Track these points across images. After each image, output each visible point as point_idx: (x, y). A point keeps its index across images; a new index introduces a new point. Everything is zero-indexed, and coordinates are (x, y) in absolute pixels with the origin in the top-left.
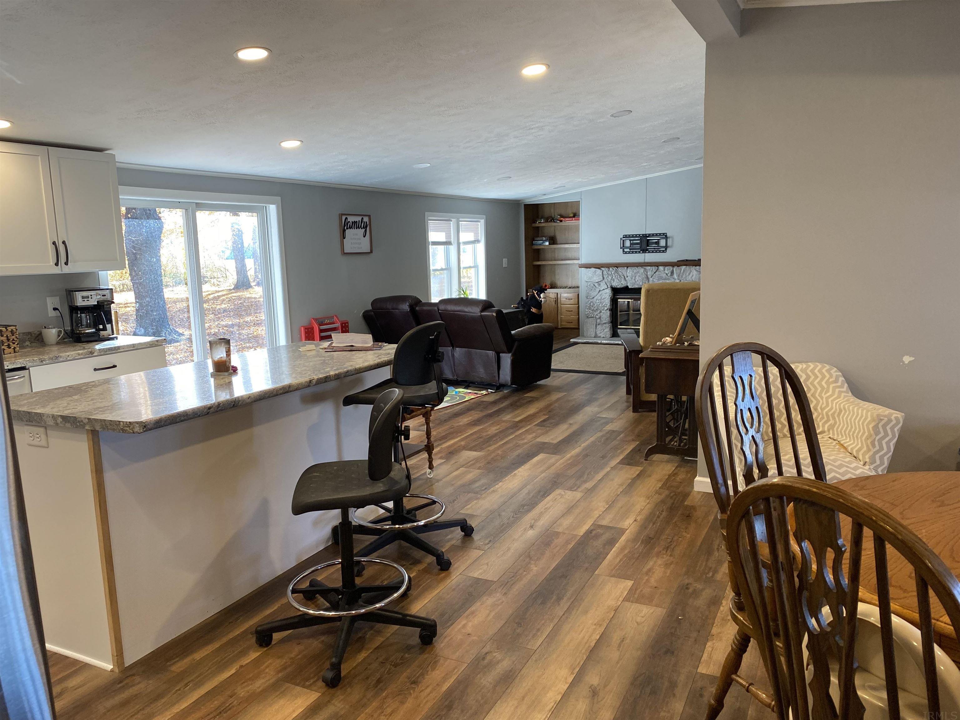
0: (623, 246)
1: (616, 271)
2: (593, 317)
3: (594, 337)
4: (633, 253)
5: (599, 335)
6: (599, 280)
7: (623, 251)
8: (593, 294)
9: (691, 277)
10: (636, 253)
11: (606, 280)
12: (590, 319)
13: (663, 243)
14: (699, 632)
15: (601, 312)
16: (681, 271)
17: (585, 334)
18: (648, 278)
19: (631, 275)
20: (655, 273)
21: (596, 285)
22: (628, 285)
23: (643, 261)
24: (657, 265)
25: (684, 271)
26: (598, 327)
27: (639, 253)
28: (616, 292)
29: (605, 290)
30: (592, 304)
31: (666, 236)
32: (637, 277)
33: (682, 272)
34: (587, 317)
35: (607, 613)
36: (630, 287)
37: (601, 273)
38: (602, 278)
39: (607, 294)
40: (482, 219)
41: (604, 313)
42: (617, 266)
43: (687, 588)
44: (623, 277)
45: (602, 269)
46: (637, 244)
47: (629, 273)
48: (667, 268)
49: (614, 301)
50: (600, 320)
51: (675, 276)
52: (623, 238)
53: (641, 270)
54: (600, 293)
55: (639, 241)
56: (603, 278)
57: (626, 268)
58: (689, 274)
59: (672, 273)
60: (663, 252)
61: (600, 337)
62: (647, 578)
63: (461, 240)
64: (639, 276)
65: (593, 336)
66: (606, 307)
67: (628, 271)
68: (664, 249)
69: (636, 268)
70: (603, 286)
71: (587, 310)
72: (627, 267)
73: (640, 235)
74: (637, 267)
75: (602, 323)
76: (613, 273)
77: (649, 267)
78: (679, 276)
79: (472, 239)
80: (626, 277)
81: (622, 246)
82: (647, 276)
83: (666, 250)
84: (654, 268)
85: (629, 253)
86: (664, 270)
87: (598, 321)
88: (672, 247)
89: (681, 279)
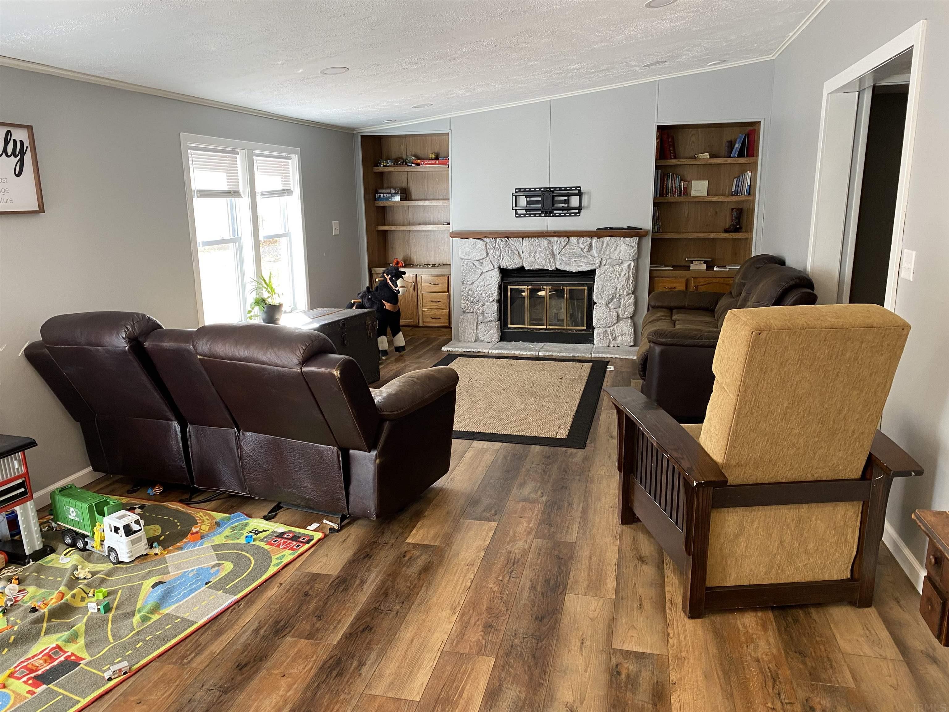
0: (516, 206)
1: (507, 244)
2: (472, 312)
3: (475, 342)
4: (530, 216)
5: (482, 338)
6: (482, 258)
7: (516, 213)
8: (472, 277)
9: (618, 255)
10: (535, 216)
11: (491, 257)
12: (469, 315)
13: (574, 201)
15: (484, 305)
16: (602, 245)
17: (461, 337)
18: (553, 254)
19: (528, 250)
20: (565, 246)
21: (477, 264)
22: (524, 264)
23: (545, 229)
24: (568, 235)
25: (607, 244)
26: (479, 327)
27: (540, 216)
28: (507, 274)
29: (490, 272)
30: (470, 292)
31: (580, 190)
32: (537, 254)
33: (605, 246)
34: (464, 312)
36: (527, 268)
37: (484, 247)
38: (485, 254)
39: (494, 278)
40: (294, 153)
41: (488, 306)
42: (508, 235)
44: (516, 253)
45: (485, 239)
46: (537, 202)
47: (526, 246)
48: (581, 240)
49: (502, 288)
50: (483, 316)
51: (594, 252)
52: (516, 192)
53: (544, 242)
54: (483, 276)
55: (539, 199)
56: (487, 254)
57: (521, 239)
58: (615, 250)
59: (590, 247)
60: (575, 215)
61: (483, 341)
63: (259, 189)
64: (541, 252)
65: (473, 339)
66: (492, 297)
67: (524, 244)
68: (577, 211)
69: (536, 239)
70: (487, 266)
71: (462, 301)
72: (523, 238)
73: (540, 189)
74: (538, 237)
75: (486, 320)
76: (501, 246)
77: (556, 239)
78: (600, 252)
79: (279, 187)
80: (521, 253)
81: (514, 206)
82: (552, 251)
83: (579, 212)
84: (563, 240)
85: (525, 216)
86: (578, 243)
87: (480, 318)
88: (588, 207)
89: (602, 256)
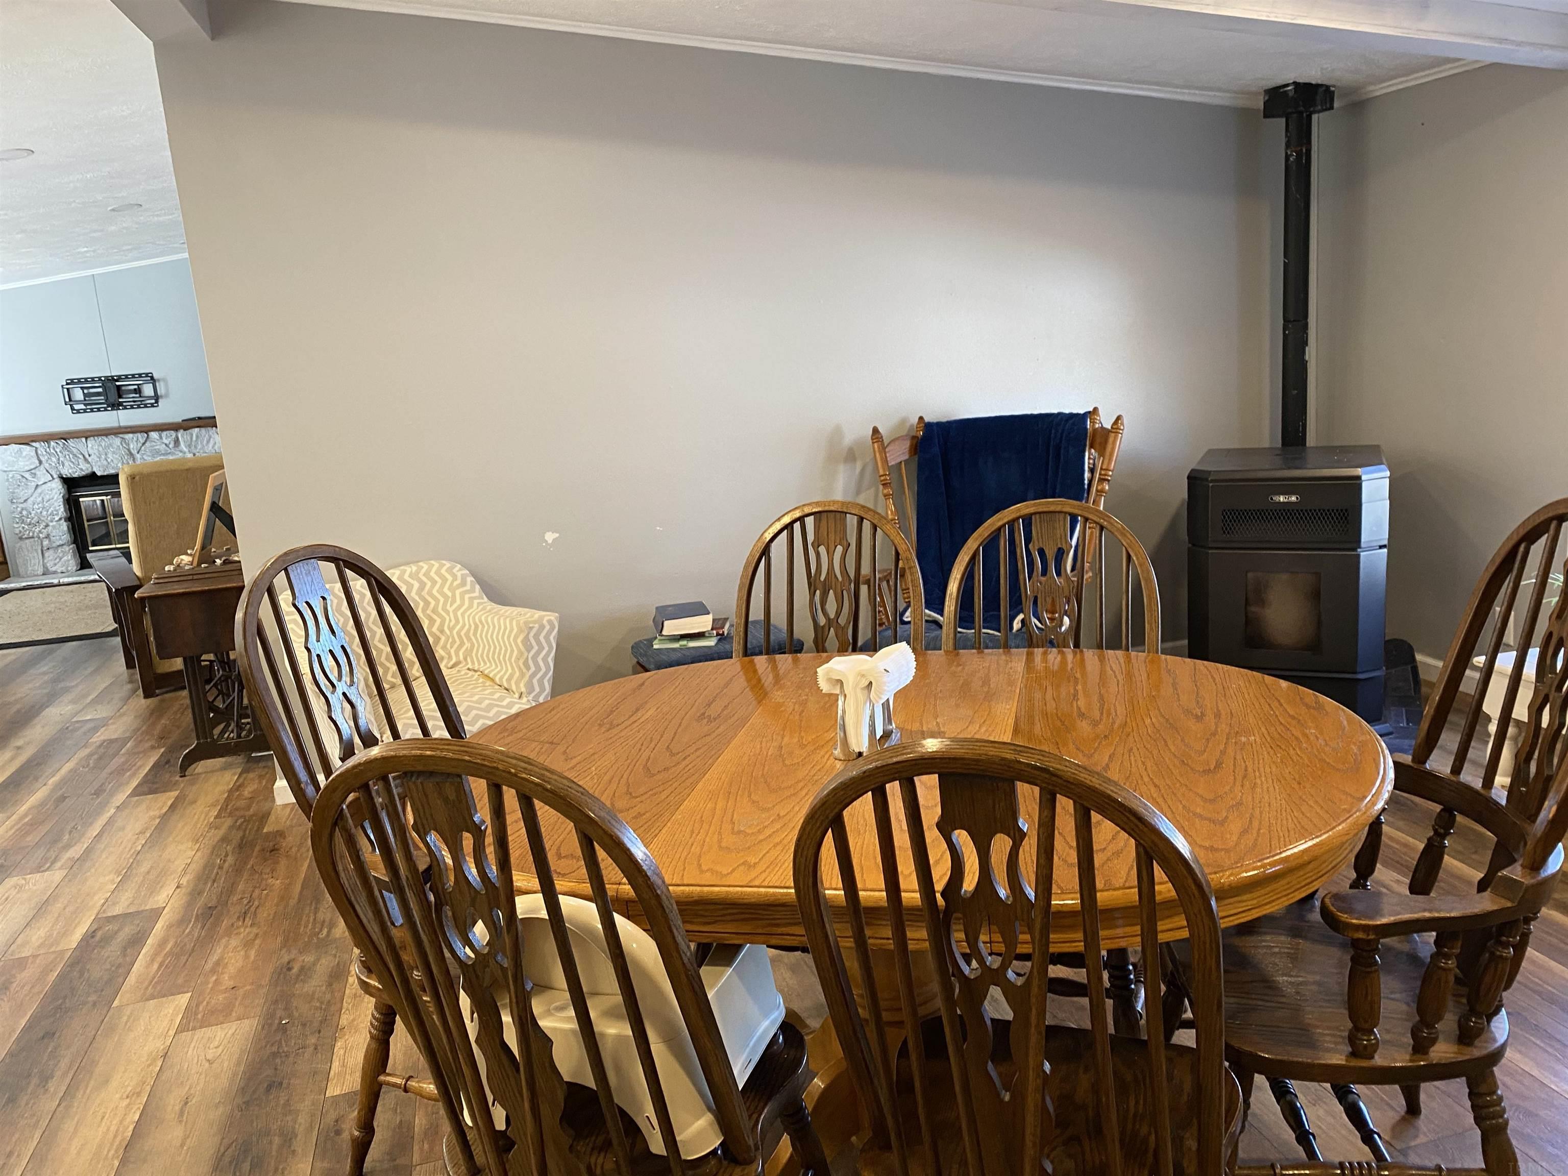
0: (70, 400)
1: (65, 447)
2: (33, 537)
3: (43, 574)
4: (92, 410)
5: (54, 569)
6: (32, 467)
7: (72, 409)
8: (23, 493)
9: (213, 447)
10: (99, 410)
11: (47, 465)
12: (27, 541)
13: (148, 390)
14: (319, 1032)
15: (47, 526)
16: (191, 438)
17: (22, 570)
18: (131, 454)
19: (96, 451)
20: (144, 444)
21: (27, 475)
22: (95, 470)
23: (116, 425)
24: (146, 430)
25: (197, 437)
26: (46, 555)
27: (106, 410)
28: (72, 485)
29: (49, 484)
30: (24, 513)
31: (152, 378)
32: (110, 455)
33: (194, 438)
34: (21, 538)
35: (149, 1066)
36: (99, 474)
37: (33, 453)
38: (37, 462)
39: (57, 491)
41: (54, 527)
42: (65, 437)
43: (289, 969)
44: (81, 456)
45: (34, 444)
46: (98, 394)
47: (92, 448)
48: (164, 434)
49: (72, 503)
50: (50, 540)
51: (183, 446)
52: (67, 384)
53: (116, 441)
54: (39, 490)
55: (100, 390)
56: (40, 462)
57: (84, 440)
58: (208, 442)
59: (177, 441)
60: (152, 406)
61: (55, 572)
62: (214, 978)
64: (114, 453)
65: (40, 571)
66: (57, 514)
67: (90, 445)
68: (153, 401)
69: (104, 438)
70: (42, 476)
71: (16, 526)
72: (86, 438)
73: (100, 378)
74: (106, 435)
75: (54, 545)
76: (58, 450)
77: (131, 435)
78: (190, 446)
80: (87, 456)
81: (67, 400)
82: (129, 450)
83: (157, 402)
84: (141, 437)
85: (85, 411)
86: (161, 438)
87: (46, 543)
88: (167, 396)
89: (195, 451)
